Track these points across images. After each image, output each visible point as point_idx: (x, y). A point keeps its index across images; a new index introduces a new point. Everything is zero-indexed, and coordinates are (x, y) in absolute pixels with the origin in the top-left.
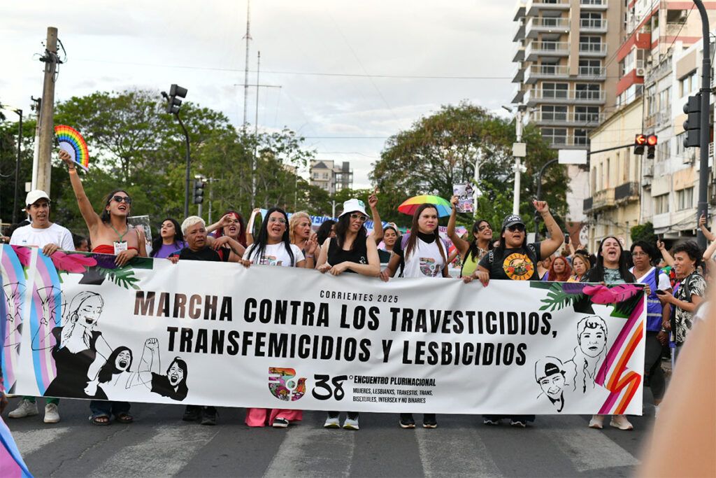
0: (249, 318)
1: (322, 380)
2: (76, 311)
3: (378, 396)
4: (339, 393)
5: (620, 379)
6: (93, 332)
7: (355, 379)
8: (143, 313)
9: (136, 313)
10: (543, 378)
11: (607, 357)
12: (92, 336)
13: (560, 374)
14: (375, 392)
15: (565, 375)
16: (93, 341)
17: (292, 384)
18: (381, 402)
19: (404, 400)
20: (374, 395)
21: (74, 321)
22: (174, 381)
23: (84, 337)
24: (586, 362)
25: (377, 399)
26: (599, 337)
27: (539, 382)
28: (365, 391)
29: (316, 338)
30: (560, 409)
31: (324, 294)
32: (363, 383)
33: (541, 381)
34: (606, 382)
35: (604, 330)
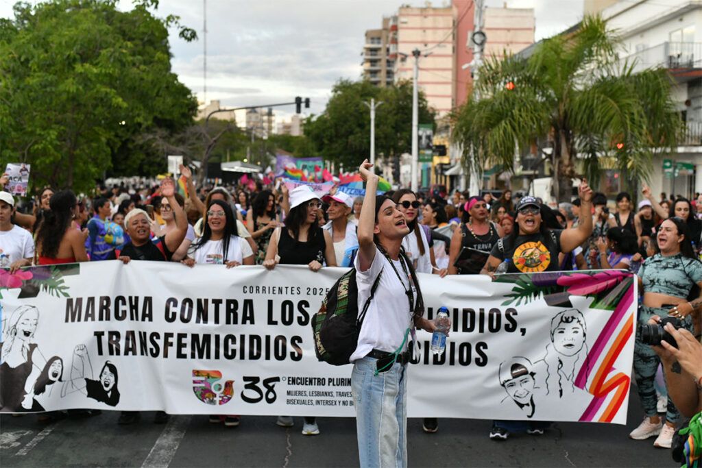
0: (170, 318)
1: (252, 382)
2: (15, 326)
3: (315, 399)
4: (271, 396)
5: (606, 381)
6: (30, 345)
7: (289, 381)
8: (73, 320)
9: (67, 320)
10: (508, 380)
11: (588, 357)
12: (29, 349)
13: (528, 376)
14: (312, 394)
15: (535, 377)
16: (30, 354)
17: (219, 387)
18: (318, 406)
19: (344, 403)
20: (311, 398)
21: (13, 334)
22: (107, 385)
23: (22, 350)
24: (561, 362)
25: (314, 402)
26: (577, 332)
27: (503, 385)
28: (300, 393)
29: (242, 337)
30: (530, 414)
31: (248, 290)
32: (298, 384)
33: (506, 384)
34: (588, 385)
35: (582, 325)
